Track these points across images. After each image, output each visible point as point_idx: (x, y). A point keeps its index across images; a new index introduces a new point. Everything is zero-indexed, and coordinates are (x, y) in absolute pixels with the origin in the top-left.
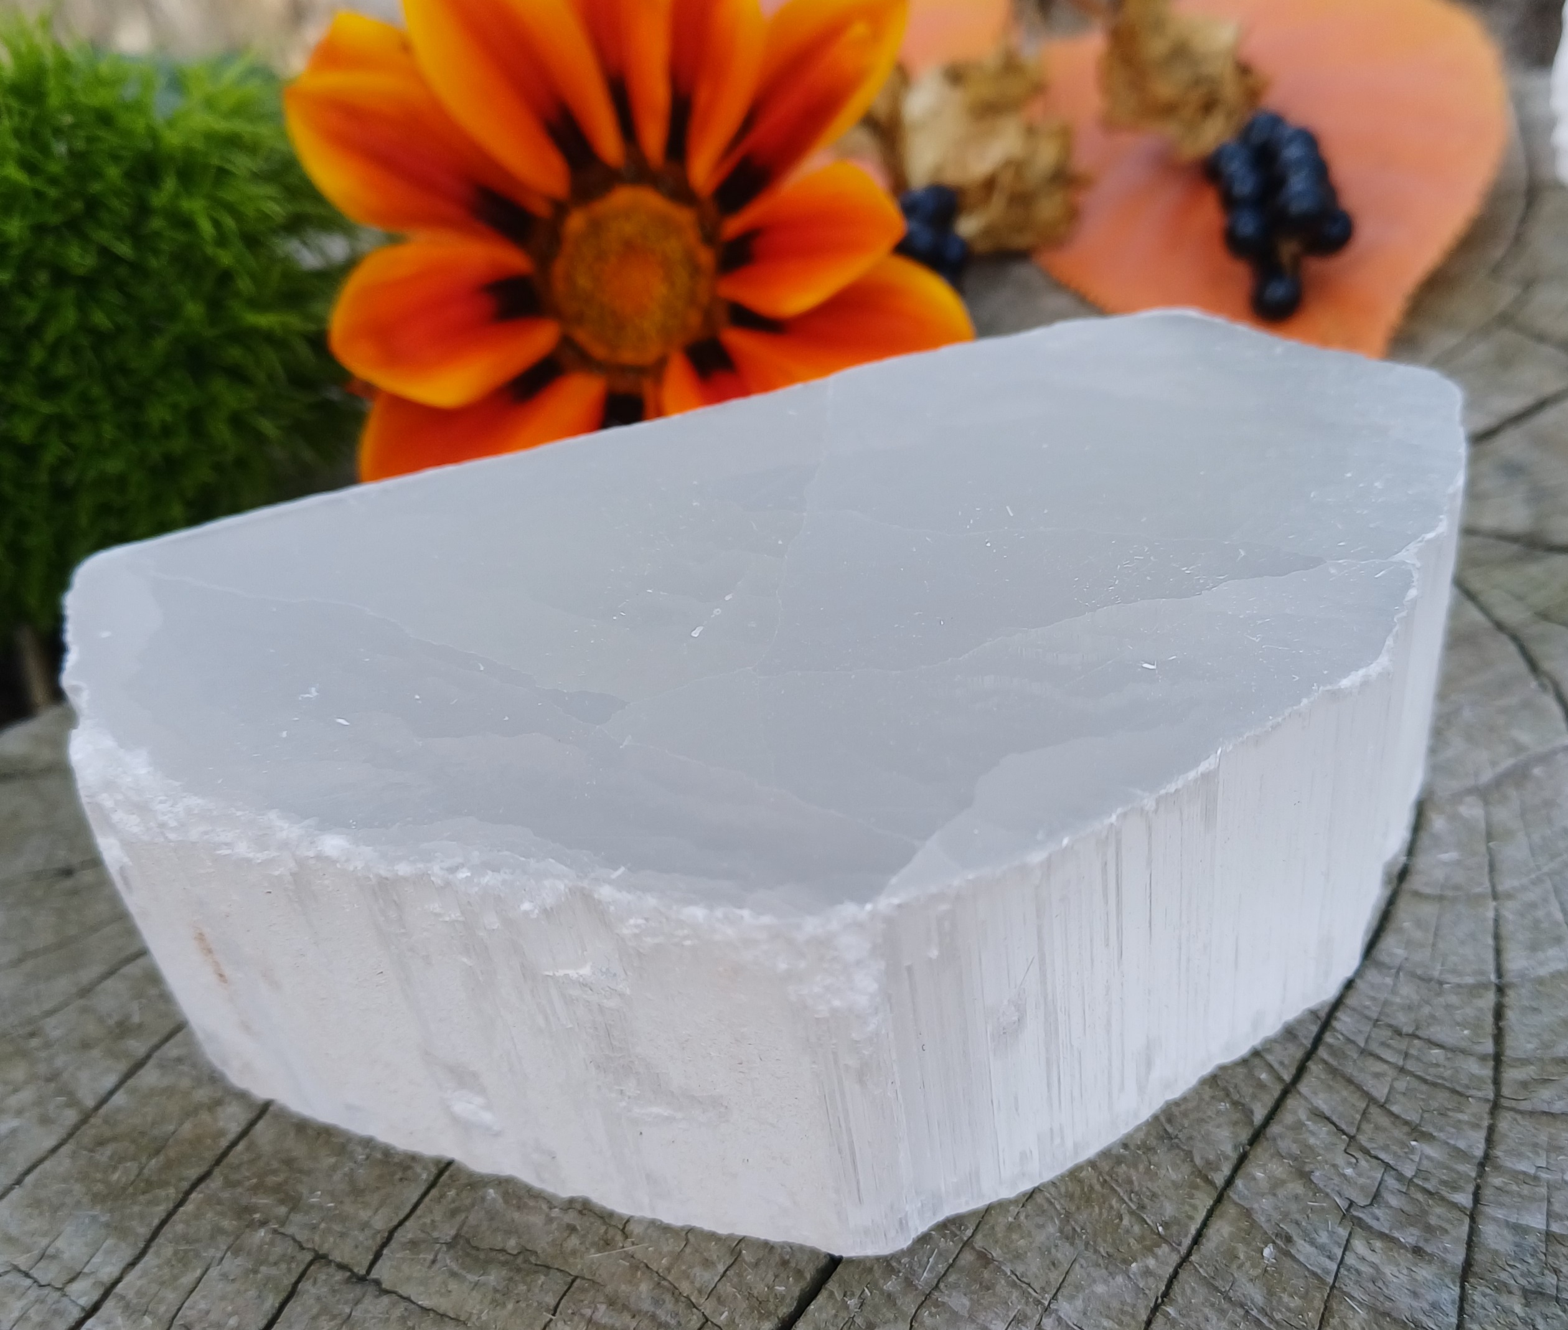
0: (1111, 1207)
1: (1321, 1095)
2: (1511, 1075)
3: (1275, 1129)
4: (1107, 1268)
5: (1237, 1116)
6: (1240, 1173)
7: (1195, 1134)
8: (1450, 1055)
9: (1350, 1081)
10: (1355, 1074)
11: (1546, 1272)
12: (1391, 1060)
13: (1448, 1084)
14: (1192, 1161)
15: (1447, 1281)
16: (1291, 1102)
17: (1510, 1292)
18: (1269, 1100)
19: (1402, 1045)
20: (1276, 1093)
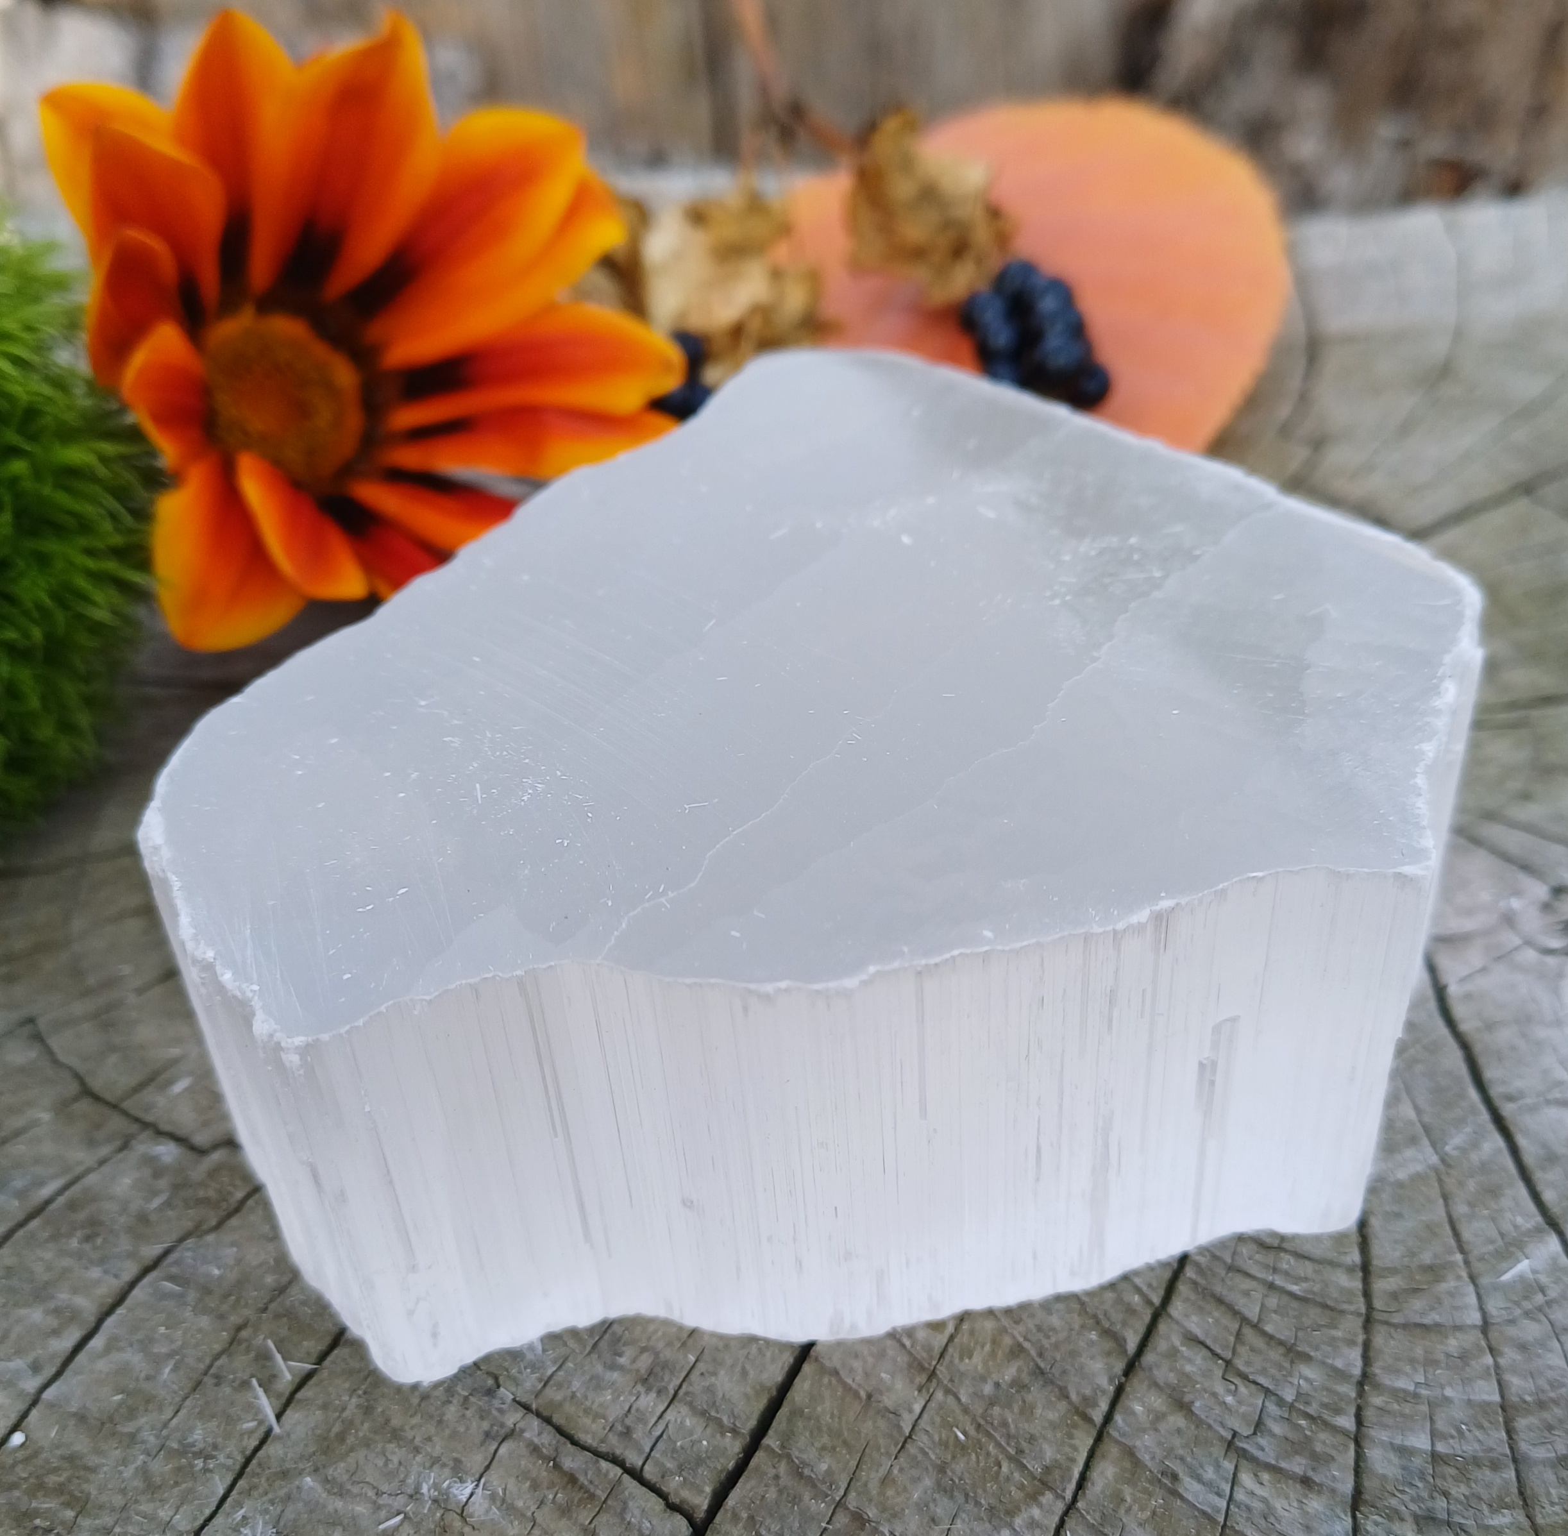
0: (988, 1454)
1: (1194, 1318)
2: (1381, 1286)
3: (1149, 1358)
4: (990, 1522)
5: (1109, 1345)
6: (1119, 1408)
7: (1068, 1367)
8: (1317, 1267)
9: (1220, 1301)
10: (1225, 1292)
11: (1435, 1494)
12: (1259, 1275)
13: (1318, 1299)
14: (1067, 1397)
15: (1339, 1511)
16: (1162, 1327)
17: (1402, 1520)
18: (1140, 1326)
19: (1270, 1259)
20: (1147, 1318)
